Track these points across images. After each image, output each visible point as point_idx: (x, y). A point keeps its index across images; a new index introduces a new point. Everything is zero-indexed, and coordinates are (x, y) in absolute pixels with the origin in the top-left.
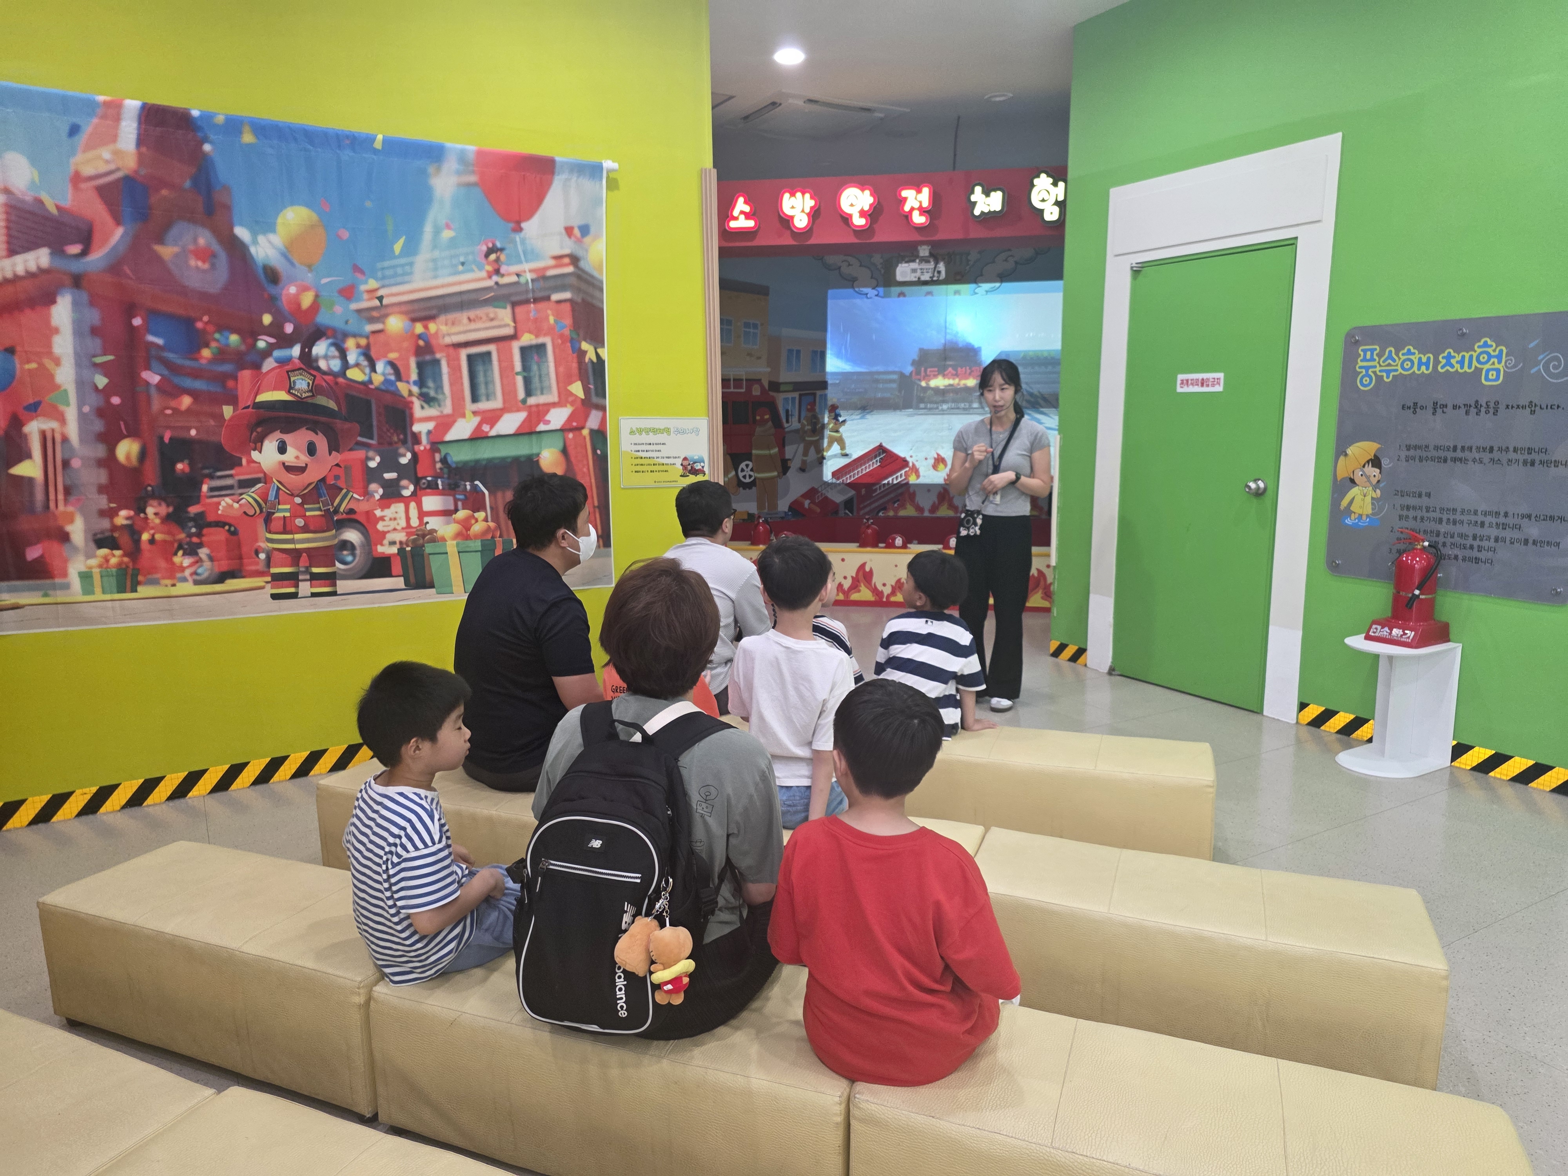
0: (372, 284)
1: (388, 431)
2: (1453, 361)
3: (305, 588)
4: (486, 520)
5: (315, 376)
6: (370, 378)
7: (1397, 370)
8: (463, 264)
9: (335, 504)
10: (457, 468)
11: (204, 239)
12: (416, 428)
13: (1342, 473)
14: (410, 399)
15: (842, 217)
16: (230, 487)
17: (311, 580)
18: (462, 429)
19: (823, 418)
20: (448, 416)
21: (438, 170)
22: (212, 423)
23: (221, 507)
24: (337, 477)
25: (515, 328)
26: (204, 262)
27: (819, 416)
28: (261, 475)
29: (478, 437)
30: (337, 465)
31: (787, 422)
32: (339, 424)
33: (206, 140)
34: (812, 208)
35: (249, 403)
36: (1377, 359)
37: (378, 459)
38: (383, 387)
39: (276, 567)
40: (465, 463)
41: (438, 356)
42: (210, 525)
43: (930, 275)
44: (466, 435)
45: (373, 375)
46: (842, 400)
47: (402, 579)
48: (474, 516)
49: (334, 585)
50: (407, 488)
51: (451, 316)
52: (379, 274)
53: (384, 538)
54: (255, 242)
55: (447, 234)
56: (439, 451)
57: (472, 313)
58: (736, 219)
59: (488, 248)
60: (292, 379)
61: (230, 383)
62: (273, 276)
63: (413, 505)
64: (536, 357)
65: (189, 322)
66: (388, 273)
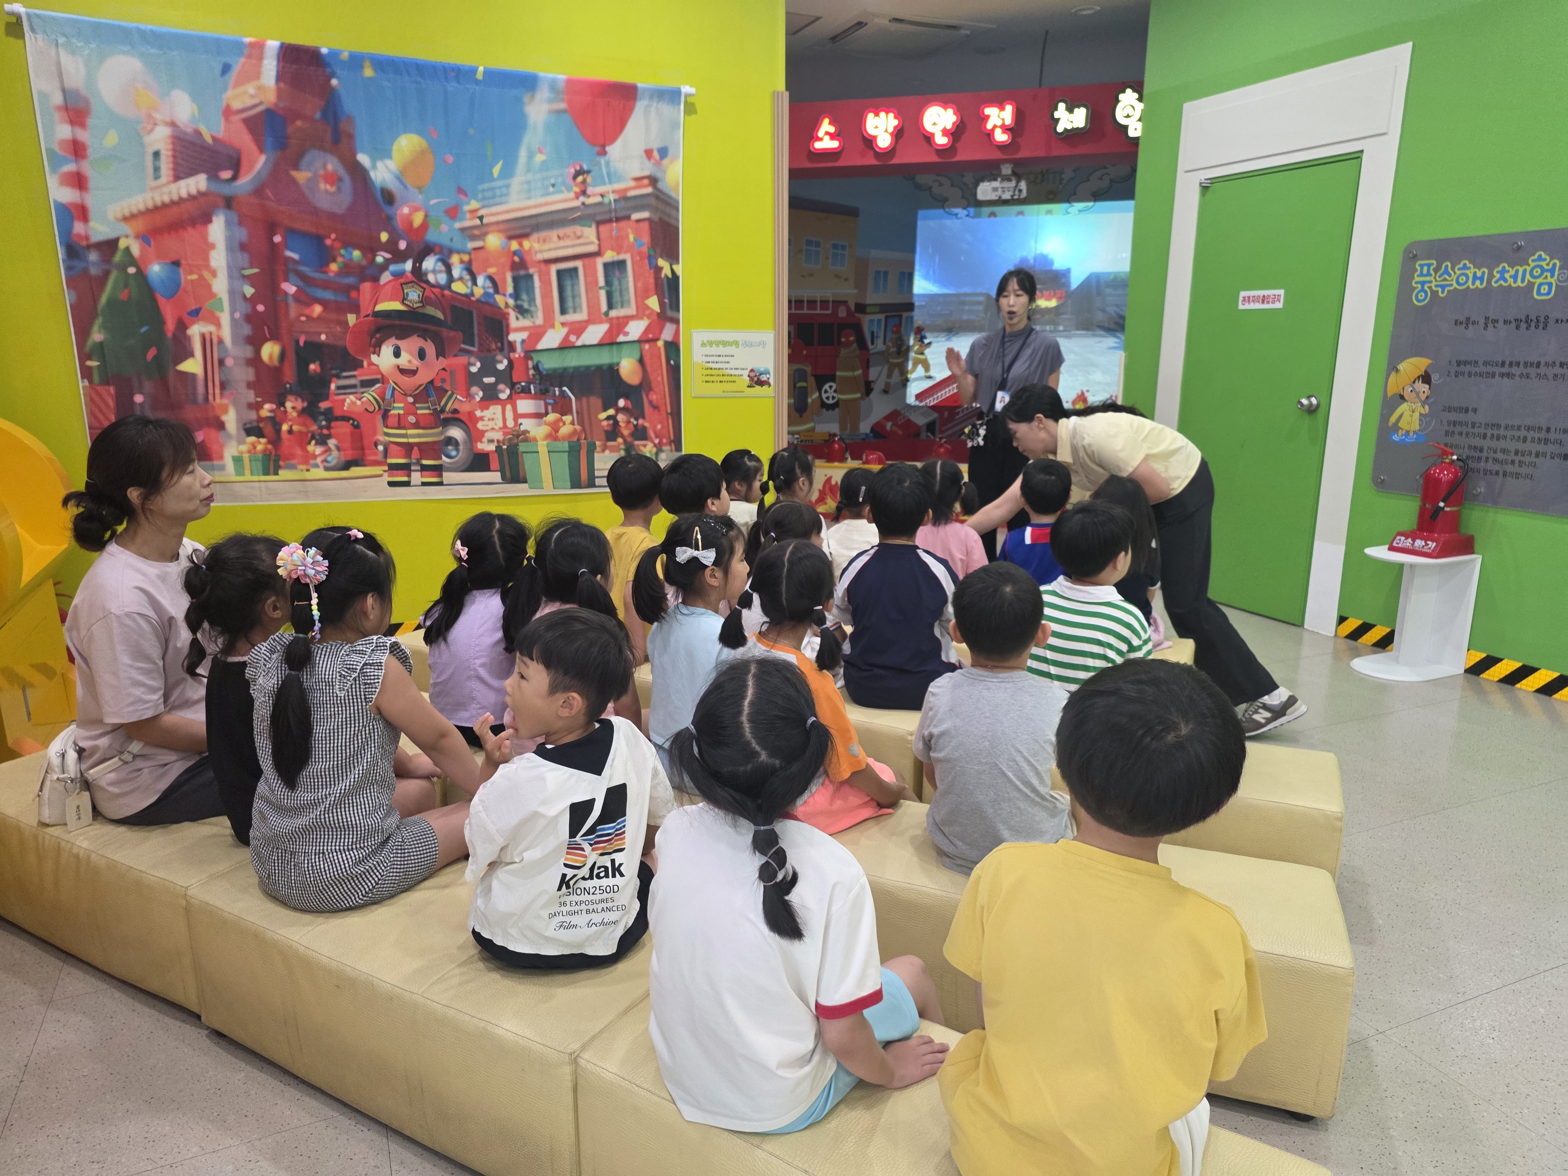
0: (474, 204)
1: (487, 339)
2: (1507, 276)
3: (416, 477)
4: (572, 423)
5: (424, 289)
6: (472, 290)
7: (1451, 285)
8: (553, 185)
9: (442, 404)
10: (547, 375)
11: (332, 164)
12: (512, 337)
13: (1392, 390)
14: (506, 311)
15: (924, 136)
16: (354, 386)
17: (421, 471)
18: (552, 339)
19: (909, 340)
20: (539, 326)
21: (532, 98)
22: (339, 329)
23: (346, 404)
24: (443, 380)
25: (599, 245)
26: (332, 185)
27: (905, 338)
28: (379, 377)
29: (565, 347)
30: (444, 369)
31: (872, 343)
32: (445, 333)
33: (333, 75)
34: (895, 127)
35: (370, 312)
36: (1433, 273)
37: (478, 364)
38: (483, 300)
39: (392, 457)
40: (555, 370)
41: (531, 271)
42: (337, 419)
43: (1011, 193)
44: (555, 344)
45: (474, 288)
46: (928, 322)
47: (499, 474)
48: (561, 420)
49: (441, 476)
50: (503, 392)
51: (543, 234)
52: (480, 196)
53: (483, 436)
54: (374, 167)
55: (539, 158)
56: (531, 359)
57: (561, 231)
58: (821, 139)
59: (576, 171)
60: (406, 291)
61: (354, 294)
62: (389, 197)
63: (509, 407)
64: (617, 273)
65: (319, 240)
66: (487, 194)
